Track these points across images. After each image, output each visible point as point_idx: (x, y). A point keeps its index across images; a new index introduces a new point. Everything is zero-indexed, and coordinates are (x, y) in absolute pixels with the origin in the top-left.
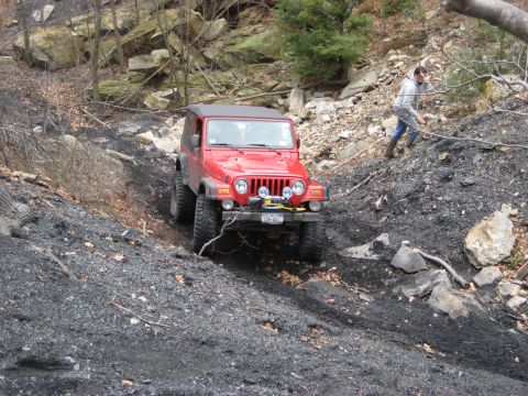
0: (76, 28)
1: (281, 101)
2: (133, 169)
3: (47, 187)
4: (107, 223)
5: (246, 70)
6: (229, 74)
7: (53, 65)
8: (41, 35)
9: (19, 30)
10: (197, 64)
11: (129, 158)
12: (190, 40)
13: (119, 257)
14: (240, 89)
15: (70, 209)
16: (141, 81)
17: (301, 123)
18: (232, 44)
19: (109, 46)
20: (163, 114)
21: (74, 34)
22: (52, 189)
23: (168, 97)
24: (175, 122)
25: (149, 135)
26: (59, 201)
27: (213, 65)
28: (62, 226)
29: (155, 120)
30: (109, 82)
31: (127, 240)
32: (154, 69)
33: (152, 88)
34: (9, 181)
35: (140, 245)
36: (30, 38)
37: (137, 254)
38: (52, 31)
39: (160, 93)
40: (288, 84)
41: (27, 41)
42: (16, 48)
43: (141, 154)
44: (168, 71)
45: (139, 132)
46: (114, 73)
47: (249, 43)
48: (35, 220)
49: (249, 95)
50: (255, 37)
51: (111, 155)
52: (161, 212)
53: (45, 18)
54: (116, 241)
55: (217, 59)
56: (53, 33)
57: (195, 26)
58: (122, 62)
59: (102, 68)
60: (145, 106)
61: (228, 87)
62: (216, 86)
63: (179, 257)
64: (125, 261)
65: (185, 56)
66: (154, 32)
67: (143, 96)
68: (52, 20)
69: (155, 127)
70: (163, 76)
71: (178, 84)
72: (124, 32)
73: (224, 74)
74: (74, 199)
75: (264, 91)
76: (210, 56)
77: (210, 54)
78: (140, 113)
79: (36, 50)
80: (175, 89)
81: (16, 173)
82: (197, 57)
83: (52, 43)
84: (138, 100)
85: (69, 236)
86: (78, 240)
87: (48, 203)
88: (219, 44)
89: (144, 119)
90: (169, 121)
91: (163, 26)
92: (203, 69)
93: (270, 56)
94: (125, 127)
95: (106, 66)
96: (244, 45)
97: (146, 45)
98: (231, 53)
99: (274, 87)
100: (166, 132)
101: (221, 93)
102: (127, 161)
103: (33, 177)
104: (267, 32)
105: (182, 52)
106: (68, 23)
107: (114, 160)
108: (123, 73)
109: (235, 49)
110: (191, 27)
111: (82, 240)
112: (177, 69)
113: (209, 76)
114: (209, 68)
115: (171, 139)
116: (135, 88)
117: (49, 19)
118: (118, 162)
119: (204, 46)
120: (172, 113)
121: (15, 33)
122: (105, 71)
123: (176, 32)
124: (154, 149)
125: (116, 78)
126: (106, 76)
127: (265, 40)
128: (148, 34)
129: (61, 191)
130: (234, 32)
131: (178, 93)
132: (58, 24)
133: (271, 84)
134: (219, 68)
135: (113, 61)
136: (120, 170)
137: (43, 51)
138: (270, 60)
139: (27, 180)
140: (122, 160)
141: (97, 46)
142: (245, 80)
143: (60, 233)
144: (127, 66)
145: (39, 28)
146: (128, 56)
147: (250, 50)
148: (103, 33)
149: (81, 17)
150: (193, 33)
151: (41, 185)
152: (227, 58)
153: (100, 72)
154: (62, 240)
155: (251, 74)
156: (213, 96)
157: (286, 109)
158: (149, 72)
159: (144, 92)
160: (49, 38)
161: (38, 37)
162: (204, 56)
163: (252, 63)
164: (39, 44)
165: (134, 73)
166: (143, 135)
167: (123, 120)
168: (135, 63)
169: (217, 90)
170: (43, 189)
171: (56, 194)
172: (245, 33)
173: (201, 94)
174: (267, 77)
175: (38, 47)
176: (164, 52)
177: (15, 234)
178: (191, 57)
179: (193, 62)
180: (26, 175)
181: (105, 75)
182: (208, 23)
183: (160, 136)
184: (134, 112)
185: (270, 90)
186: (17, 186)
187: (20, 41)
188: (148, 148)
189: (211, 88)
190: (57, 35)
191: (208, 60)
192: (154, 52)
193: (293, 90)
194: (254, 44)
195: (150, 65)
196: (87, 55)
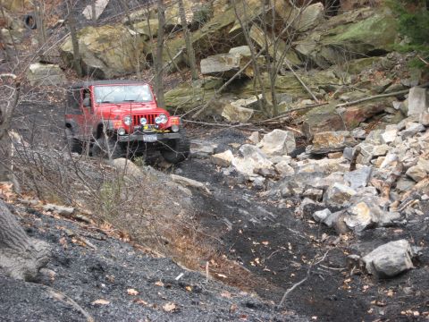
0: (135, 25)
1: (396, 105)
2: (204, 198)
3: (87, 222)
4: (161, 265)
5: (351, 67)
6: (329, 73)
7: (108, 73)
8: (93, 36)
9: (66, 31)
10: (288, 62)
11: (200, 184)
12: (277, 31)
13: (169, 307)
14: (344, 91)
15: (116, 249)
16: (217, 88)
17: (423, 132)
18: (331, 35)
19: (177, 46)
20: (246, 128)
21: (133, 32)
22: (93, 225)
23: (252, 106)
24: (261, 138)
25: (227, 155)
26: (103, 240)
27: (309, 64)
28: (99, 269)
29: (235, 136)
30: (178, 90)
31: (182, 285)
32: (233, 71)
33: (232, 96)
34: (39, 216)
35: (199, 291)
36: (80, 41)
37: (193, 303)
38: (105, 31)
39: (241, 101)
40: (406, 82)
41: (76, 44)
42: (63, 53)
43: (217, 179)
44: (251, 73)
45: (215, 151)
46: (185, 79)
47: (354, 31)
48: (66, 263)
49: (354, 98)
50: (360, 24)
51: (177, 182)
52: (239, 252)
53: (98, 15)
54: (168, 287)
55: (314, 54)
56: (107, 33)
57: (282, 15)
58: (193, 65)
59: (169, 73)
60: (223, 119)
61: (328, 90)
62: (312, 89)
63: (250, 306)
64: (177, 312)
65: (271, 52)
66: (232, 24)
67: (221, 106)
68: (107, 17)
69: (235, 145)
70: (244, 79)
71: (264, 89)
72: (194, 27)
73: (323, 73)
74: (122, 236)
75: (375, 92)
76: (305, 51)
77: (303, 48)
78: (216, 127)
79: (87, 54)
80: (260, 96)
81: (49, 206)
82: (286, 53)
83: (106, 46)
84: (214, 111)
85: (108, 281)
86: (118, 286)
87: (87, 242)
88: (316, 36)
89: (223, 135)
90: (253, 136)
91: (242, 18)
92: (295, 68)
93: (381, 47)
94: (197, 146)
95: (175, 71)
96: (347, 35)
97: (222, 42)
98: (332, 47)
99: (386, 87)
100: (249, 151)
101: (318, 97)
102: (198, 189)
103: (70, 210)
104: (376, 16)
105: (267, 47)
106: (126, 19)
107: (180, 188)
108: (194, 79)
109: (335, 41)
110: (277, 15)
111: (123, 286)
112: (262, 70)
113: (303, 77)
114: (303, 66)
115: (256, 160)
116: (210, 97)
117: (103, 16)
118: (186, 190)
119: (295, 39)
120: (257, 125)
121: (62, 36)
122: (173, 76)
123: (259, 23)
124: (234, 173)
125: (187, 86)
126: (173, 84)
127: (374, 27)
128: (225, 27)
129: (106, 227)
130: (334, 20)
131: (263, 101)
132: (114, 22)
133: (383, 83)
134: (316, 67)
135: (183, 64)
136: (188, 201)
137: (96, 55)
138: (382, 53)
139: (63, 214)
140: (190, 187)
141: (161, 46)
142: (349, 80)
143: (96, 278)
144: (200, 69)
145: (91, 28)
146: (200, 57)
147: (355, 41)
148: (168, 29)
149: (141, 12)
150: (281, 23)
151: (80, 220)
152: (326, 53)
153: (166, 78)
154: (98, 286)
155: (358, 72)
156: (309, 102)
157: (404, 115)
158: (226, 75)
159: (221, 101)
160: (103, 39)
161: (88, 40)
162: (297, 52)
163: (358, 57)
164: (91, 48)
165: (209, 78)
166: (220, 155)
167: (195, 137)
168: (208, 65)
169: (314, 95)
170: (82, 224)
171: (98, 231)
172: (348, 19)
173: (294, 100)
174: (379, 75)
175: (89, 51)
176: (244, 50)
177: (29, 279)
178: (279, 54)
179: (282, 60)
180: (61, 208)
181: (172, 82)
182: (299, 10)
183: (241, 156)
184: (210, 127)
185: (383, 90)
186: (49, 222)
187: (68, 46)
188: (226, 172)
189: (306, 92)
190: (112, 36)
191: (301, 57)
192: (232, 50)
193: (411, 90)
194: (360, 32)
195: (227, 67)
196: (149, 58)
